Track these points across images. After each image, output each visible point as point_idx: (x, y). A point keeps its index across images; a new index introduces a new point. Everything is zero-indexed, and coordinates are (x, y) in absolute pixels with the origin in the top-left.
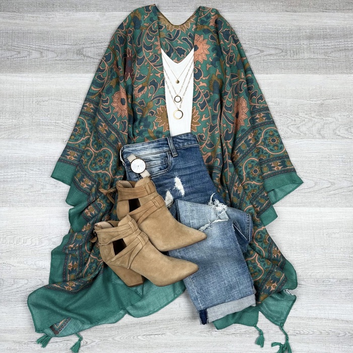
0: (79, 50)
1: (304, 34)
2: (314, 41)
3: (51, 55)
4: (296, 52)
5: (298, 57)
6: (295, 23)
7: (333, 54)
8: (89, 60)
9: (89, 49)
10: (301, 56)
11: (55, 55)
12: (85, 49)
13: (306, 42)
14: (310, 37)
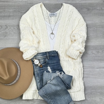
0: (89, 10)
1: (11, 17)
2: (8, 15)
3: (98, 8)
4: (14, 11)
5: (14, 10)
6: (14, 21)
7: (2, 11)
8: (85, 7)
9: (85, 11)
10: (13, 10)
11: (97, 8)
12: (87, 10)
13: (11, 15)
14: (9, 16)
